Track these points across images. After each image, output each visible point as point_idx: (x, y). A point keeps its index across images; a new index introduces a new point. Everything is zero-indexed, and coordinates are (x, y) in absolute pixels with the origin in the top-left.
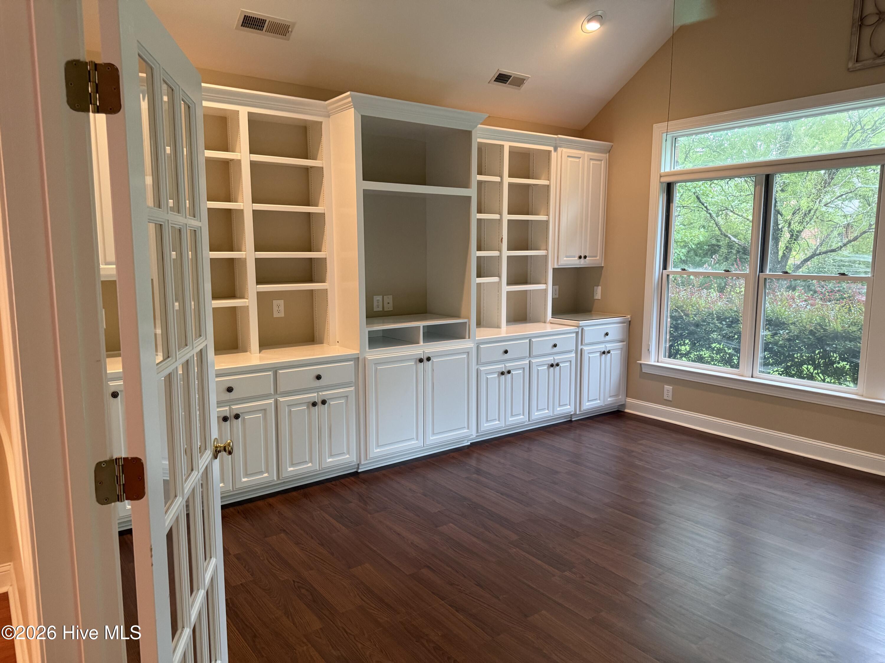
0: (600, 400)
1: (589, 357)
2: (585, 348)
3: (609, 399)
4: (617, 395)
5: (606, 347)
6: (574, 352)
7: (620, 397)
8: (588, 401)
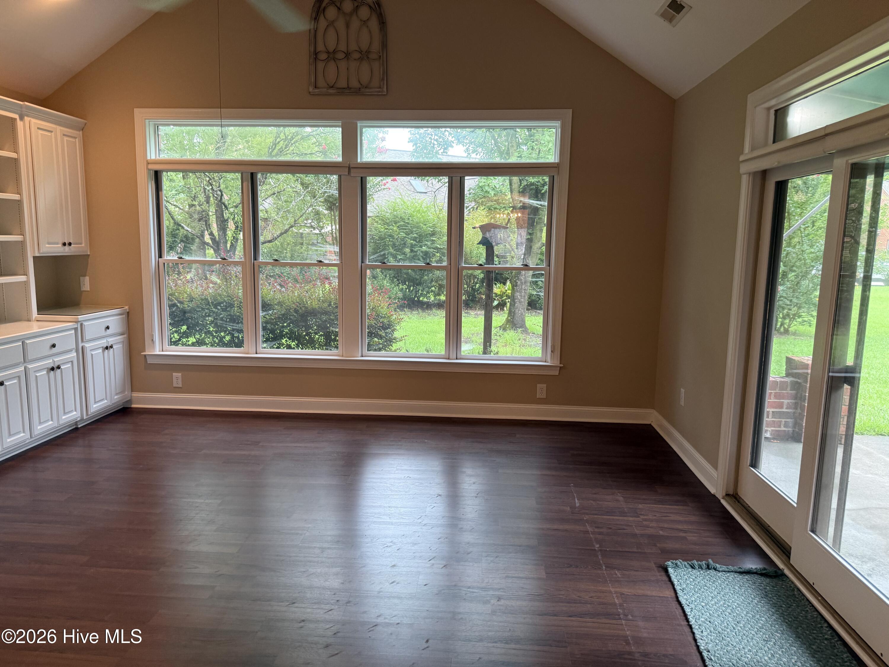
0: (106, 399)
1: (92, 354)
2: (87, 345)
3: (116, 397)
4: (123, 392)
5: (108, 342)
6: (74, 351)
7: (126, 393)
8: (96, 402)
